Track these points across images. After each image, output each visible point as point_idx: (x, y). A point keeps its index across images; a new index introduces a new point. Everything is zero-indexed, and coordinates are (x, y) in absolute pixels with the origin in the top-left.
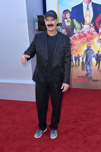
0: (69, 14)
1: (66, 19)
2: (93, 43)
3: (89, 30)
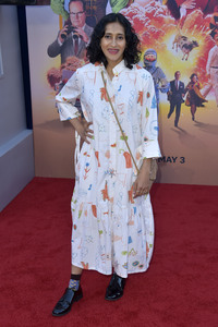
2: (163, 49)
3: (150, 9)
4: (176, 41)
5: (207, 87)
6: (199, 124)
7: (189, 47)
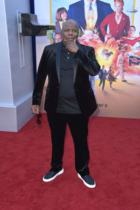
0: (65, 14)
1: (62, 20)
2: (97, 55)
3: (91, 38)
4: (103, 52)
5: (117, 72)
6: (114, 89)
7: (109, 55)
